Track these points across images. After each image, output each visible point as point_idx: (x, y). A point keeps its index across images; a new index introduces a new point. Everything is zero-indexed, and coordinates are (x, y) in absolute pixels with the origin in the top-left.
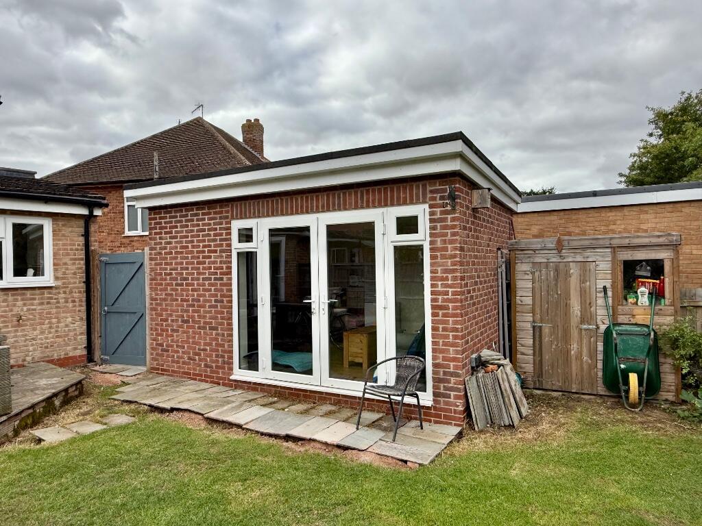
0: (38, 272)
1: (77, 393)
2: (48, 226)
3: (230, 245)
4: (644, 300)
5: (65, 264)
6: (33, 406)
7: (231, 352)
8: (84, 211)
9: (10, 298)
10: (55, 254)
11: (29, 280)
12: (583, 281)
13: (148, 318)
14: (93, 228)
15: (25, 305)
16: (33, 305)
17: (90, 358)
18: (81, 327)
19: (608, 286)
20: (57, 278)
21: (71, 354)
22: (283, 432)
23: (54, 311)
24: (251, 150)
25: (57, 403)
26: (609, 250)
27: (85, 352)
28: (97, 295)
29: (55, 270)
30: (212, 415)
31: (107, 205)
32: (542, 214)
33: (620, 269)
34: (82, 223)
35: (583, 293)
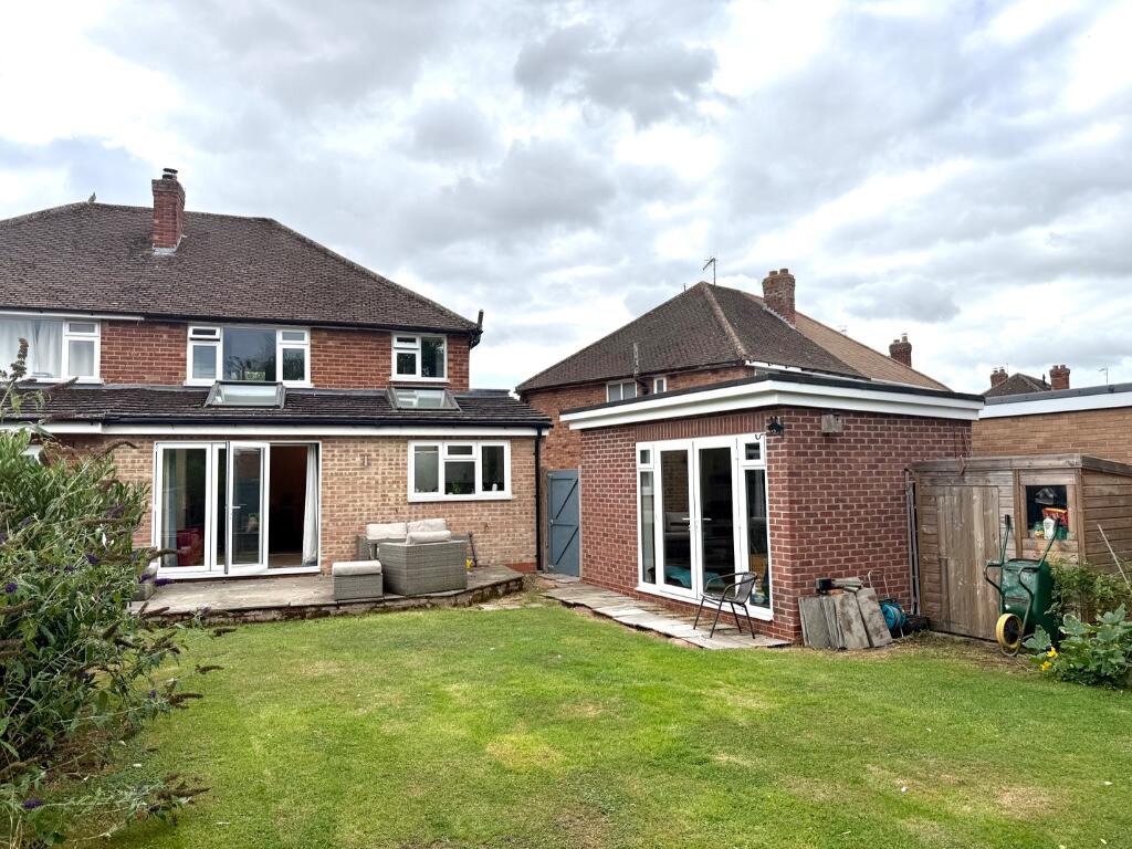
0: (501, 487)
1: (516, 588)
2: (507, 447)
3: (634, 465)
4: (1050, 532)
5: (520, 480)
6: (482, 588)
7: (637, 565)
8: (533, 433)
9: (480, 508)
10: (512, 472)
11: (494, 494)
12: (985, 509)
13: (580, 530)
14: (543, 447)
15: (490, 515)
16: (495, 515)
17: (539, 566)
18: (531, 536)
19: (1012, 514)
20: (513, 493)
21: (524, 561)
22: (635, 623)
23: (511, 521)
24: (775, 314)
25: (500, 591)
26: (1011, 473)
27: (535, 560)
28: (544, 507)
29: (513, 485)
30: (598, 610)
31: (552, 426)
32: (1050, 417)
33: (1023, 494)
34: (534, 442)
35: (986, 521)
